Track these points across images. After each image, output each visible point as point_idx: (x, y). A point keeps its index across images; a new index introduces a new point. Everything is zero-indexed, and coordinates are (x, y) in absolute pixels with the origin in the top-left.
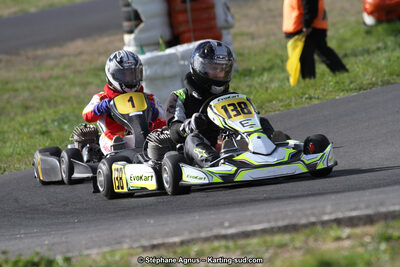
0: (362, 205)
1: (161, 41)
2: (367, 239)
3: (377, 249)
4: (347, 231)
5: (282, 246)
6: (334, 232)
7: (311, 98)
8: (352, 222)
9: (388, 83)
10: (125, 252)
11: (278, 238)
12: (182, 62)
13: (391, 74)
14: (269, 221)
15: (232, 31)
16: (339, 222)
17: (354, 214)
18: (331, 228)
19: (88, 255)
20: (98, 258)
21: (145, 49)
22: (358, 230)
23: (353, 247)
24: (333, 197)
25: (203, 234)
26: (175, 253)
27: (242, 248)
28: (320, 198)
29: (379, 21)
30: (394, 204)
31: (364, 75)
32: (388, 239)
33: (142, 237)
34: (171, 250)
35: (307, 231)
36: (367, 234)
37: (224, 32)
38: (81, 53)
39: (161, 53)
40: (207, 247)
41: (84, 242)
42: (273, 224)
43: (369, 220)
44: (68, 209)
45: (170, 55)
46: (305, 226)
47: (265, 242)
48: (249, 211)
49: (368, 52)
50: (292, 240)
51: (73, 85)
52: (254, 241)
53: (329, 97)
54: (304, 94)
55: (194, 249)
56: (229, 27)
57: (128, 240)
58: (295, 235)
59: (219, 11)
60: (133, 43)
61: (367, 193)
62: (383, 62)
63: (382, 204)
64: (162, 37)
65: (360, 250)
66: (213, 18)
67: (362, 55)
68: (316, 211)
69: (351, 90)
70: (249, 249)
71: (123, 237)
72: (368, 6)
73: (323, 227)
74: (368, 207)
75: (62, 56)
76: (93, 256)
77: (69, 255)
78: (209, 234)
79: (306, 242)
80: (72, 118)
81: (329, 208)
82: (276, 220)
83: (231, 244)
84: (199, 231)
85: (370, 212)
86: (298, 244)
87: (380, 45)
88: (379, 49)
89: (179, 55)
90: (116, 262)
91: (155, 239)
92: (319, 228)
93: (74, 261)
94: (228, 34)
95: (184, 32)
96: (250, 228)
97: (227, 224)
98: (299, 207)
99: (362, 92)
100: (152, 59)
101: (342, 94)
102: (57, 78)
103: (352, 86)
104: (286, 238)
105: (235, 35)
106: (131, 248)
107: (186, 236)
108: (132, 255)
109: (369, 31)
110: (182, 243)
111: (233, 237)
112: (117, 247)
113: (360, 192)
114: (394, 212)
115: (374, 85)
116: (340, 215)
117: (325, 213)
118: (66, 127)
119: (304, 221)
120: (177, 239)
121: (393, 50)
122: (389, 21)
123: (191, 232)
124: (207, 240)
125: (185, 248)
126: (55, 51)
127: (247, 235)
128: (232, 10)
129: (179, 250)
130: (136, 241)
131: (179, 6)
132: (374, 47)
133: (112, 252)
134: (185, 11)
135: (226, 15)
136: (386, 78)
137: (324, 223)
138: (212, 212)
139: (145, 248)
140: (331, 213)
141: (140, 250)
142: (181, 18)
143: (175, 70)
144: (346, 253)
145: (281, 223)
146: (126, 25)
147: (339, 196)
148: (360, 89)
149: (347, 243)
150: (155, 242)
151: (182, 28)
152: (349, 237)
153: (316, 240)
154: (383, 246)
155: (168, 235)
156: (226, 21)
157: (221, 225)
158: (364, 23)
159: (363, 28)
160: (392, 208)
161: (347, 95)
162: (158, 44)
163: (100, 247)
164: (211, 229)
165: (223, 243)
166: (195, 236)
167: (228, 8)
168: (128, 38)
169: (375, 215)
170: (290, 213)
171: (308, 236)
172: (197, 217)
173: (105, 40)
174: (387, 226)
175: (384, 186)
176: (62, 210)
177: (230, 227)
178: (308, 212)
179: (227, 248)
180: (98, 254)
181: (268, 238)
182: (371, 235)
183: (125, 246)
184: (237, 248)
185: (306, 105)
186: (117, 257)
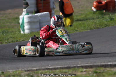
0: (89, 62)
1: (34, 11)
2: (90, 72)
3: (93, 75)
4: (84, 70)
5: (66, 73)
6: (81, 70)
7: (76, 31)
8: (86, 67)
9: (99, 28)
10: (20, 71)
11: (64, 70)
12: (40, 18)
13: (100, 25)
14: (62, 65)
15: (55, 10)
16: (82, 67)
17: (87, 65)
18: (80, 68)
19: (9, 72)
20: (12, 73)
21: (29, 13)
22: (88, 70)
23: (86, 74)
24: (81, 59)
25: (43, 68)
26: (34, 72)
27: (54, 72)
28: (77, 60)
29: (97, 10)
30: (99, 63)
31: (92, 25)
32: (96, 73)
33: (25, 67)
34: (33, 72)
35: (73, 69)
36: (90, 71)
37: (52, 10)
38: (10, 13)
39: (34, 15)
40: (44, 71)
41: (8, 68)
42: (63, 66)
43: (91, 67)
44: (4, 58)
45: (36, 16)
46: (73, 67)
47: (61, 71)
48: (57, 62)
49: (93, 19)
50: (69, 71)
51: (7, 22)
52: (58, 71)
53: (81, 31)
54: (74, 29)
55: (40, 72)
56: (54, 9)
57: (21, 68)
58: (69, 70)
59: (51, 4)
60: (26, 11)
61: (91, 59)
62: (98, 22)
63: (95, 62)
64: (34, 10)
65: (88, 75)
66: (49, 6)
67: (92, 20)
68: (76, 63)
69: (88, 29)
70: (56, 73)
71: (20, 67)
72: (94, 6)
73: (78, 68)
74: (91, 63)
75: (5, 14)
76: (11, 72)
77: (3, 71)
78: (45, 68)
79: (72, 72)
80: (6, 32)
81: (80, 63)
82: (64, 65)
83: (51, 71)
84: (42, 67)
85: (91, 64)
86: (70, 72)
87: (97, 17)
88: (97, 18)
89: (39, 16)
90: (17, 74)
91: (29, 68)
92: (77, 68)
93: (4, 73)
94: (54, 11)
95: (41, 9)
96: (57, 67)
97: (50, 65)
98: (71, 62)
99: (91, 30)
100: (31, 16)
101: (85, 30)
102: (3, 20)
103: (88, 28)
104: (67, 70)
105: (55, 11)
106: (22, 70)
107: (38, 68)
108: (22, 72)
109: (94, 13)
110: (37, 70)
111: (51, 69)
112: (17, 70)
113: (89, 59)
114: (98, 65)
115: (95, 28)
116: (83, 65)
117: (78, 64)
118: (5, 34)
119: (72, 66)
120: (35, 69)
121: (101, 19)
122: (100, 10)
123: (39, 67)
124: (44, 69)
125: (37, 71)
126: (3, 12)
127: (55, 69)
128: (55, 4)
129: (36, 72)
130: (23, 68)
131: (40, 2)
132: (95, 17)
133: (16, 71)
134: (41, 3)
135: (53, 5)
136: (98, 27)
137: (78, 67)
138: (46, 62)
139: (26, 71)
140: (80, 64)
141: (24, 71)
142: (40, 5)
143: (38, 20)
144: (84, 76)
145: (65, 66)
146: (24, 6)
147: (83, 59)
148: (91, 29)
149: (84, 73)
150: (29, 69)
151: (40, 8)
152: (85, 71)
153: (75, 72)
154: (95, 75)
155: (33, 67)
156: (53, 7)
157: (48, 65)
158: (93, 10)
159: (92, 12)
160: (98, 64)
161: (87, 30)
162: (33, 12)
163: (12, 69)
164: (45, 67)
165: (48, 71)
166: (40, 68)
167: (54, 3)
168: (24, 10)
169: (93, 66)
170: (68, 63)
171: (73, 70)
172: (41, 63)
173: (18, 10)
174: (96, 69)
175: (96, 57)
176: (2, 58)
177: (51, 66)
178: (74, 63)
179: (50, 72)
180: (12, 71)
181: (62, 70)
182: (91, 71)
183: (20, 70)
184: (52, 72)
185: (75, 33)
186: (17, 73)
